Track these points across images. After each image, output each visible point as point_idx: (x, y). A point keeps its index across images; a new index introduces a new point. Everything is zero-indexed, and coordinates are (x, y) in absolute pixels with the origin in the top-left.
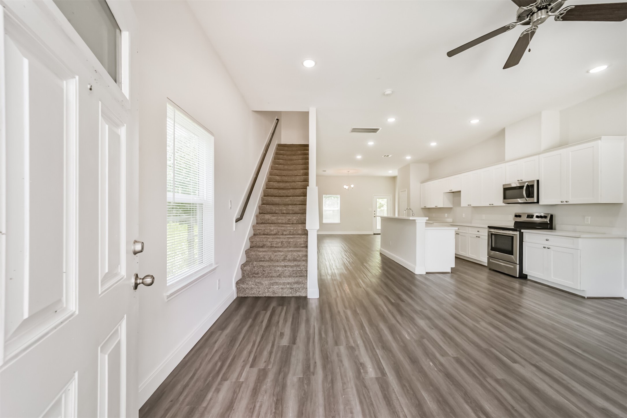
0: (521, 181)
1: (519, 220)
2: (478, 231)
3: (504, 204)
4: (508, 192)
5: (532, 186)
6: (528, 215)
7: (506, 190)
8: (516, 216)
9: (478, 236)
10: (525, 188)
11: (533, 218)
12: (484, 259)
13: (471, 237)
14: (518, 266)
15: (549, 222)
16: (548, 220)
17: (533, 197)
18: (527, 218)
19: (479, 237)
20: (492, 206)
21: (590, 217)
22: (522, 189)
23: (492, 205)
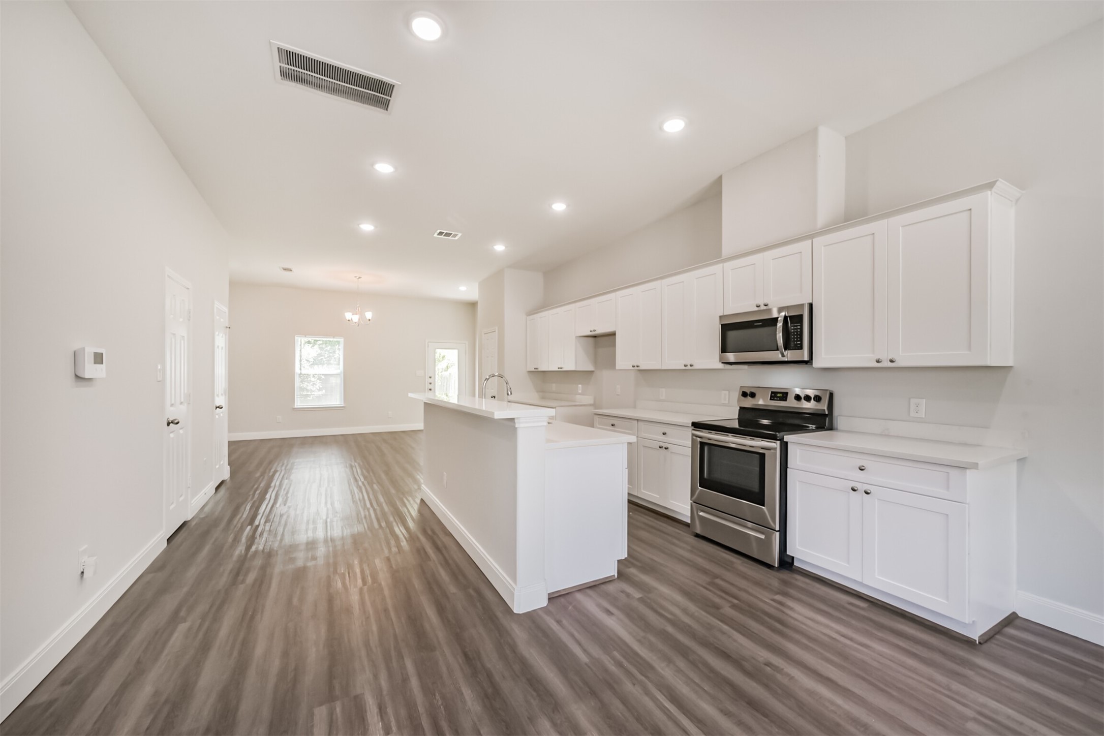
0: (765, 308)
1: (749, 403)
2: (664, 434)
3: (721, 366)
4: (732, 334)
5: (800, 318)
6: (772, 393)
7: (726, 328)
8: (744, 394)
9: (664, 445)
10: (780, 325)
11: (786, 400)
12: (682, 507)
13: (644, 446)
14: (778, 534)
15: (827, 413)
16: (823, 406)
17: (800, 347)
18: (771, 399)
19: (666, 448)
20: (688, 371)
21: (924, 400)
22: (774, 328)
23: (691, 366)
